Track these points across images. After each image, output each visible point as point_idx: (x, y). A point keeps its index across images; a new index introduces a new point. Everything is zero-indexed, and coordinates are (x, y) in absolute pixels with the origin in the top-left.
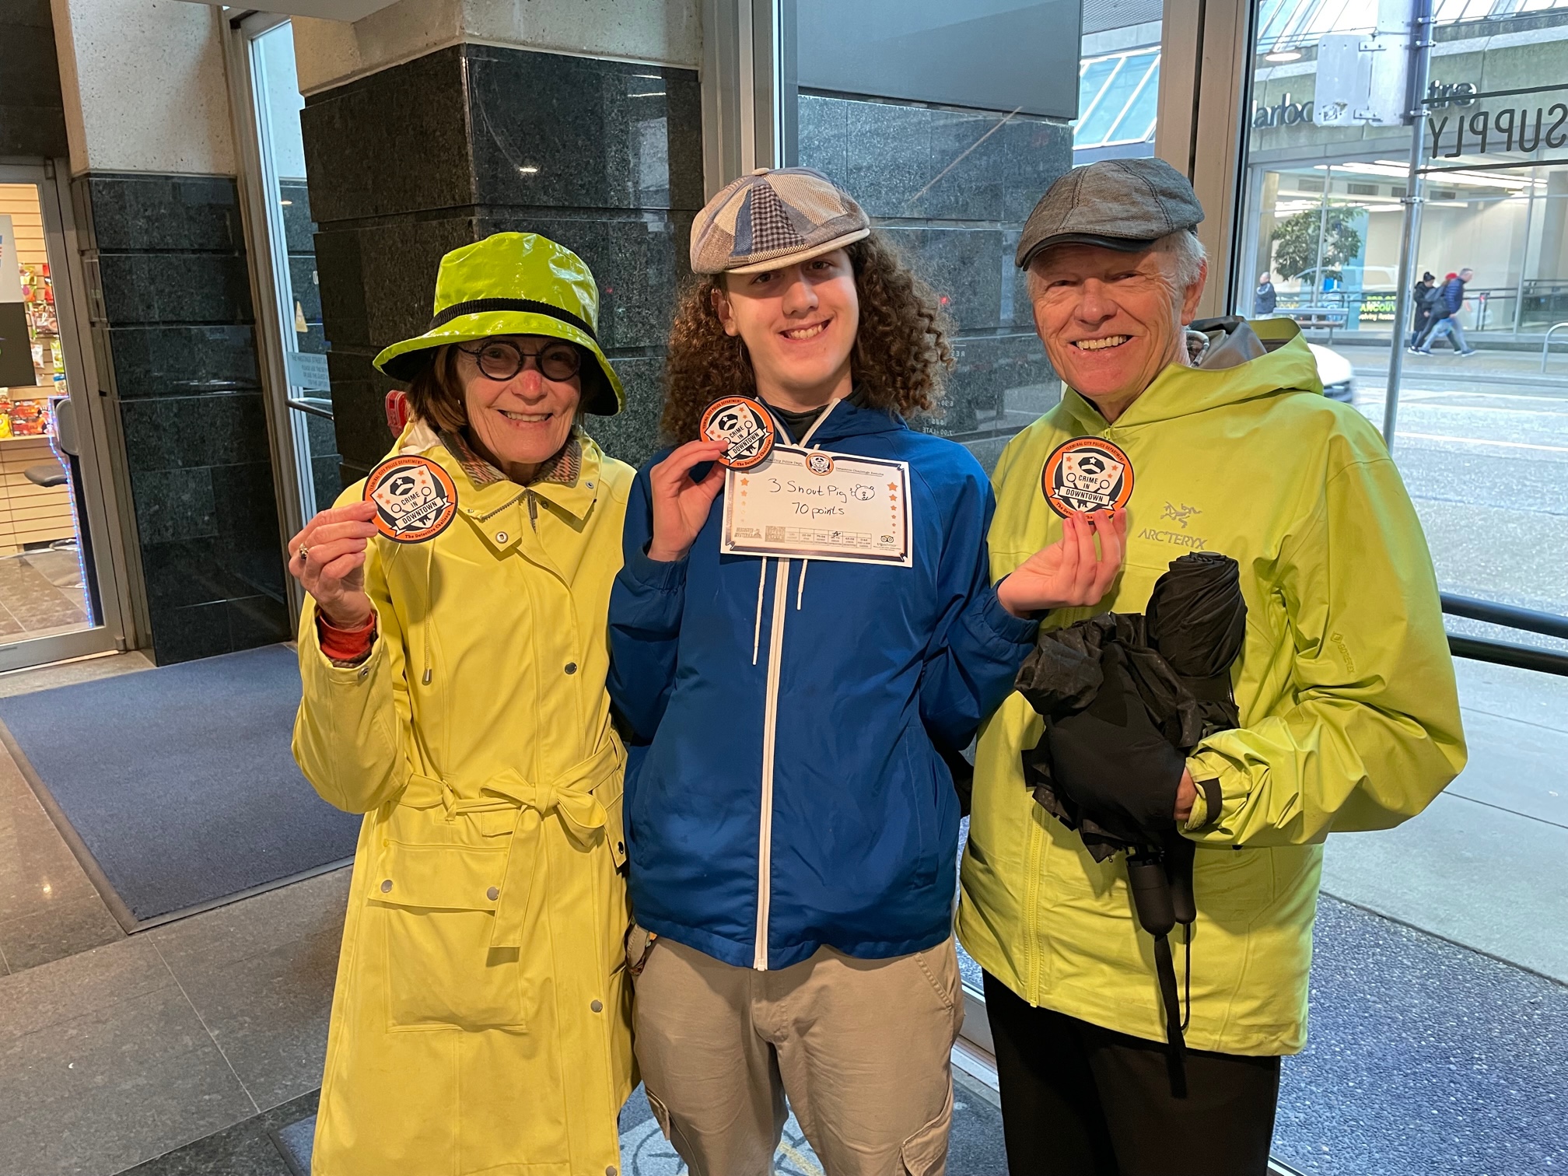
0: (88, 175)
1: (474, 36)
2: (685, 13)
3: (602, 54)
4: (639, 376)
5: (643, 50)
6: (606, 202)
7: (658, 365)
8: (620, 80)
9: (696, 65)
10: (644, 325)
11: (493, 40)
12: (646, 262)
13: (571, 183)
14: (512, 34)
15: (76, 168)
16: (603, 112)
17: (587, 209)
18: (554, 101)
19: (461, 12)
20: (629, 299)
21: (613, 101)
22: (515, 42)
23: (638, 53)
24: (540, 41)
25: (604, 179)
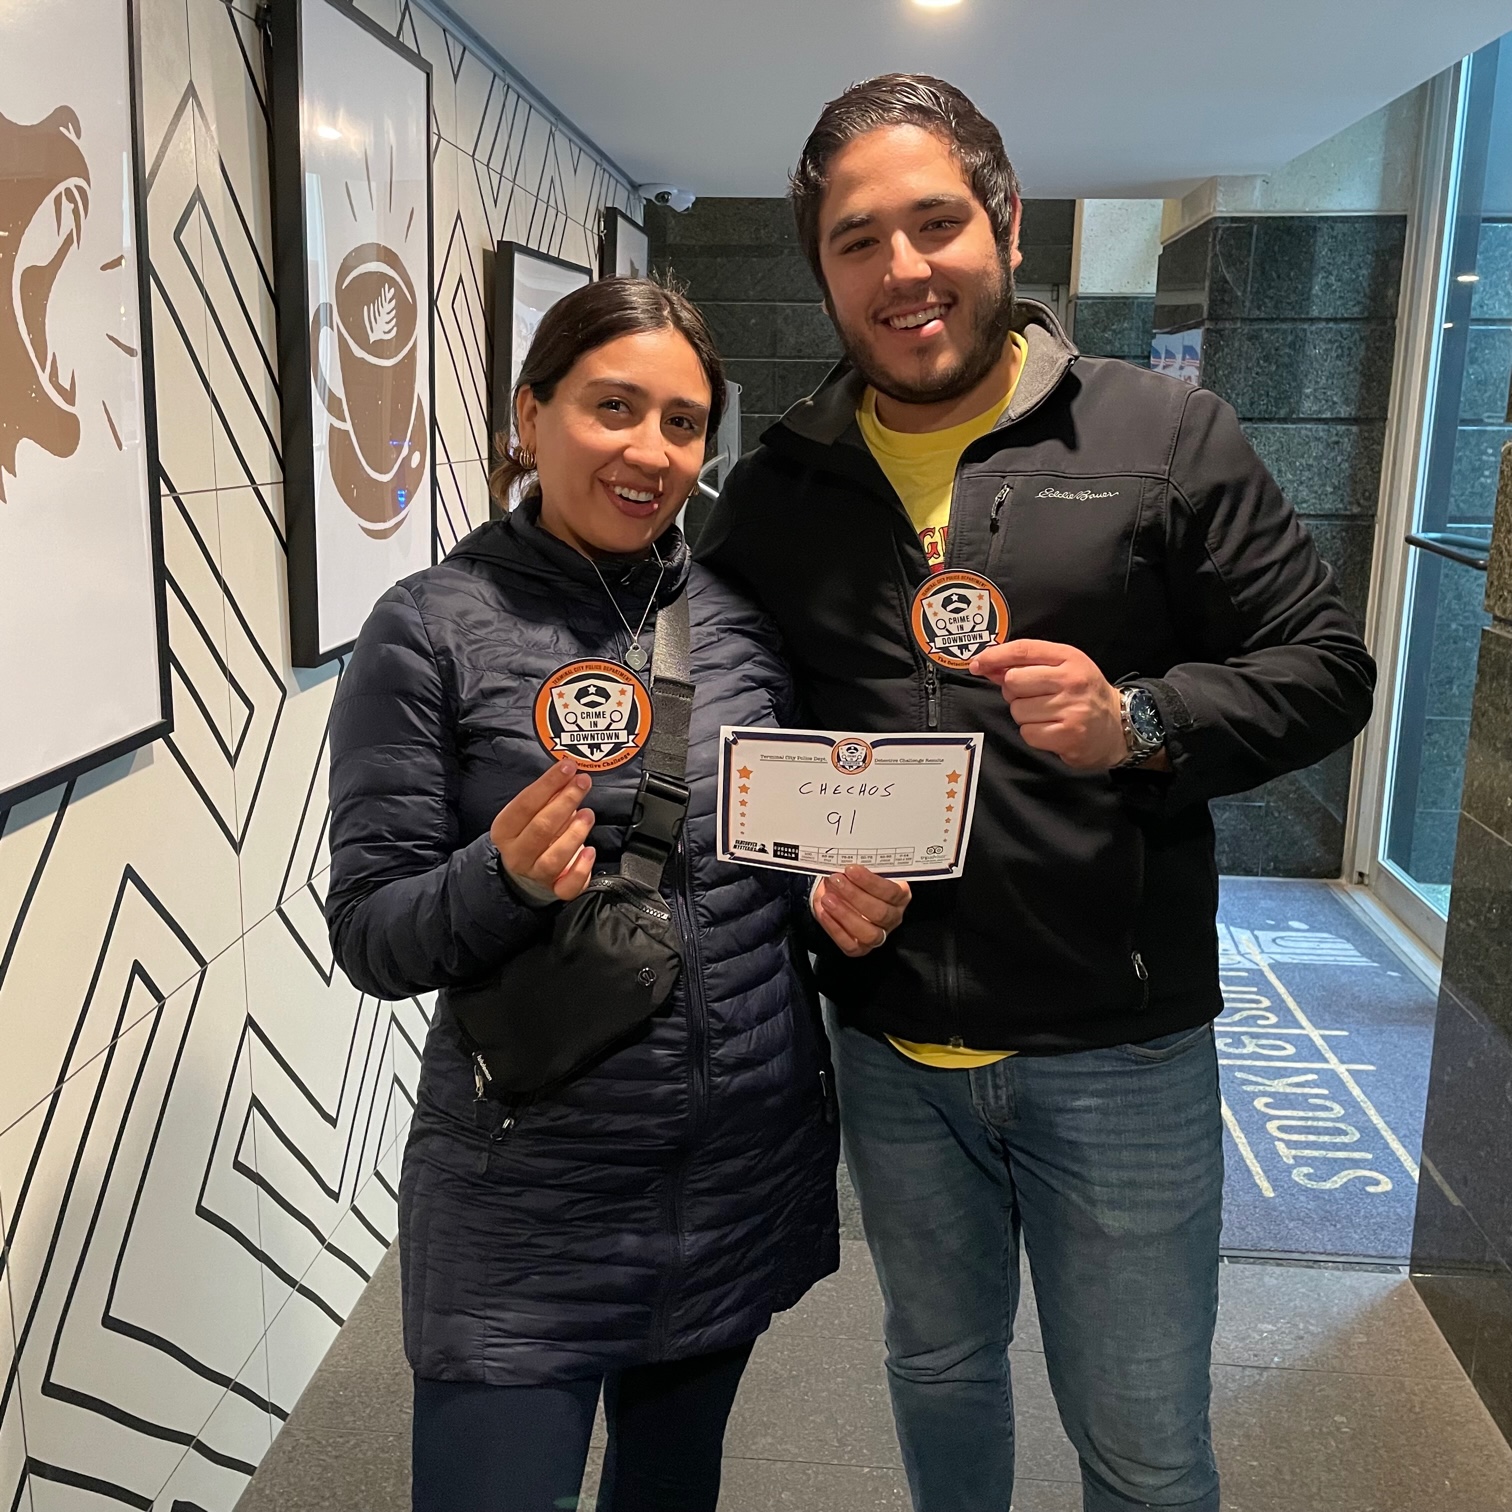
0: (1078, 298)
1: (1222, 212)
2: (1400, 174)
3: (1321, 211)
4: (1318, 439)
5: (1358, 206)
6: (1308, 313)
7: (1335, 432)
8: (1333, 228)
9: (1405, 210)
10: (1327, 401)
11: (1237, 212)
12: (1337, 356)
13: (1281, 302)
14: (1252, 207)
15: (1072, 292)
16: (1315, 251)
17: (1294, 320)
18: (1276, 248)
19: (1216, 196)
20: (1317, 383)
21: (1325, 243)
22: (1254, 212)
23: (1353, 207)
24: (1271, 209)
25: (1309, 296)
